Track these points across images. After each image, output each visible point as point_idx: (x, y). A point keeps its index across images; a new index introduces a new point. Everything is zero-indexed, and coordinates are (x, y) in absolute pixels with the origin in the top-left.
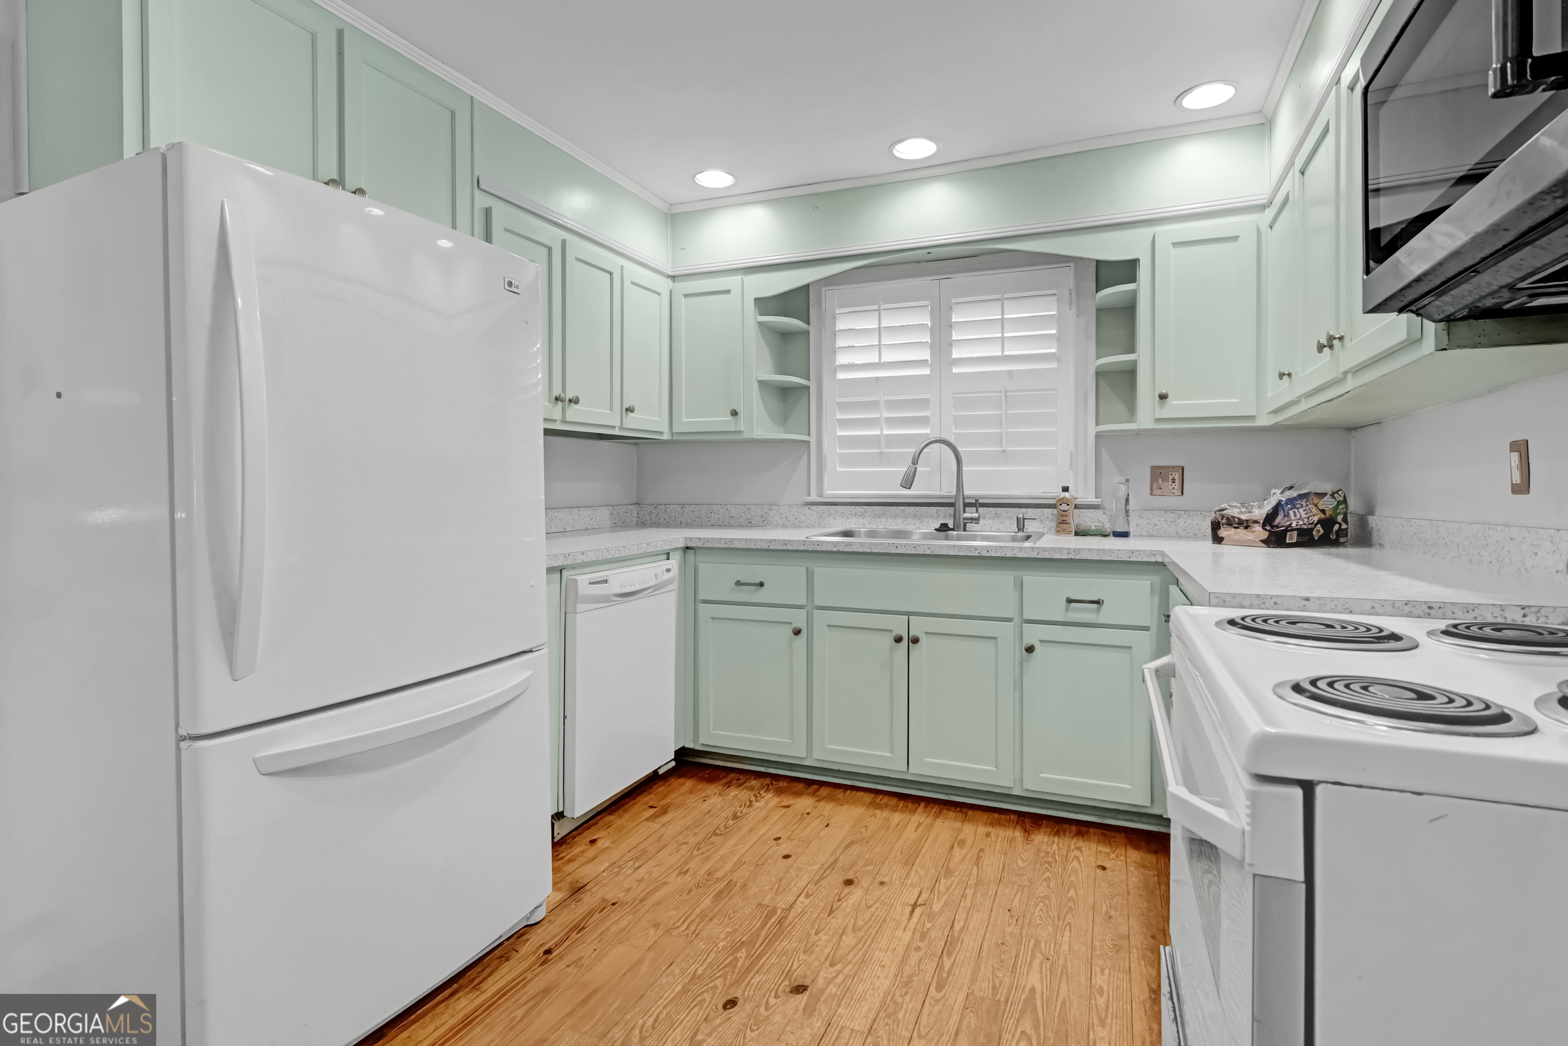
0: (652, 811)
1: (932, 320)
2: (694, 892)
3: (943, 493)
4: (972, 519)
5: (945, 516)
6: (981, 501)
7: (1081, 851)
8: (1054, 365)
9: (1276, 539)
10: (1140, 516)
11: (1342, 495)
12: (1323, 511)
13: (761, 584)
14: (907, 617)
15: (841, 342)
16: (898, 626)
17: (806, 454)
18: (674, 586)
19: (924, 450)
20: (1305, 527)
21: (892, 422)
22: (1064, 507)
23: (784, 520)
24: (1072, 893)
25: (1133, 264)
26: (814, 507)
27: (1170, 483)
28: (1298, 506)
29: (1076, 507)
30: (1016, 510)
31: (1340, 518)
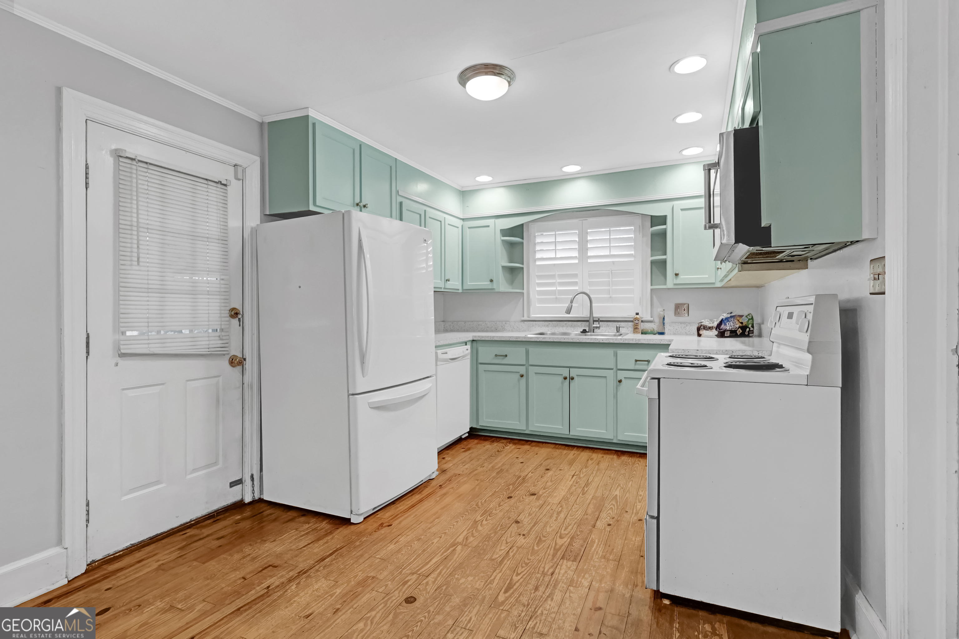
0: (464, 450)
1: (579, 238)
2: (488, 472)
3: (584, 316)
4: (597, 327)
5: (585, 326)
6: (601, 319)
7: (640, 462)
8: (632, 259)
9: (722, 335)
10: (670, 325)
11: (751, 316)
12: (742, 323)
13: (506, 356)
14: (569, 369)
15: (538, 248)
16: (565, 372)
17: (522, 298)
18: (469, 357)
19: (576, 297)
20: (733, 329)
21: (561, 284)
22: (637, 322)
23: (512, 328)
24: (634, 472)
25: (665, 217)
26: (526, 322)
27: (683, 311)
28: (730, 321)
29: (642, 321)
30: (616, 323)
31: (750, 326)
